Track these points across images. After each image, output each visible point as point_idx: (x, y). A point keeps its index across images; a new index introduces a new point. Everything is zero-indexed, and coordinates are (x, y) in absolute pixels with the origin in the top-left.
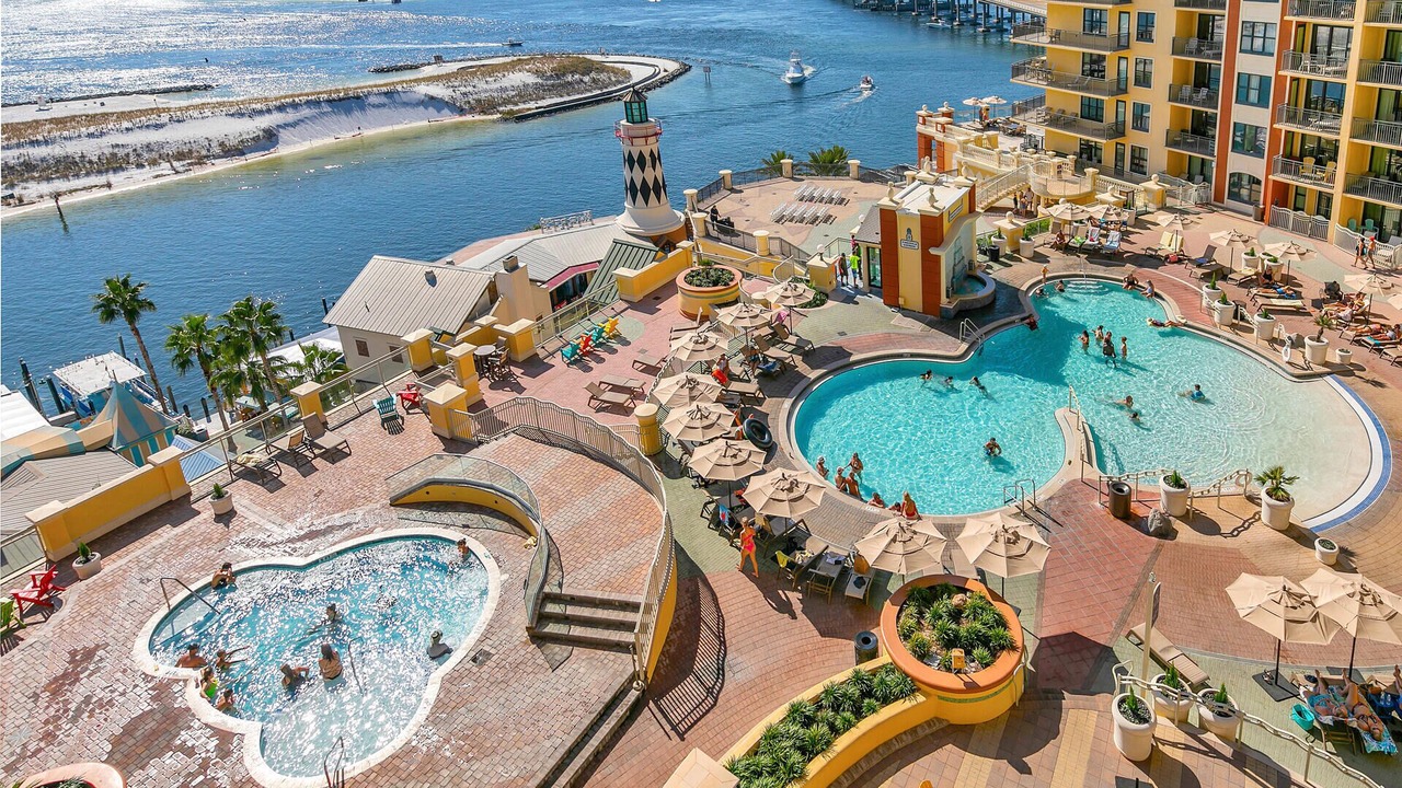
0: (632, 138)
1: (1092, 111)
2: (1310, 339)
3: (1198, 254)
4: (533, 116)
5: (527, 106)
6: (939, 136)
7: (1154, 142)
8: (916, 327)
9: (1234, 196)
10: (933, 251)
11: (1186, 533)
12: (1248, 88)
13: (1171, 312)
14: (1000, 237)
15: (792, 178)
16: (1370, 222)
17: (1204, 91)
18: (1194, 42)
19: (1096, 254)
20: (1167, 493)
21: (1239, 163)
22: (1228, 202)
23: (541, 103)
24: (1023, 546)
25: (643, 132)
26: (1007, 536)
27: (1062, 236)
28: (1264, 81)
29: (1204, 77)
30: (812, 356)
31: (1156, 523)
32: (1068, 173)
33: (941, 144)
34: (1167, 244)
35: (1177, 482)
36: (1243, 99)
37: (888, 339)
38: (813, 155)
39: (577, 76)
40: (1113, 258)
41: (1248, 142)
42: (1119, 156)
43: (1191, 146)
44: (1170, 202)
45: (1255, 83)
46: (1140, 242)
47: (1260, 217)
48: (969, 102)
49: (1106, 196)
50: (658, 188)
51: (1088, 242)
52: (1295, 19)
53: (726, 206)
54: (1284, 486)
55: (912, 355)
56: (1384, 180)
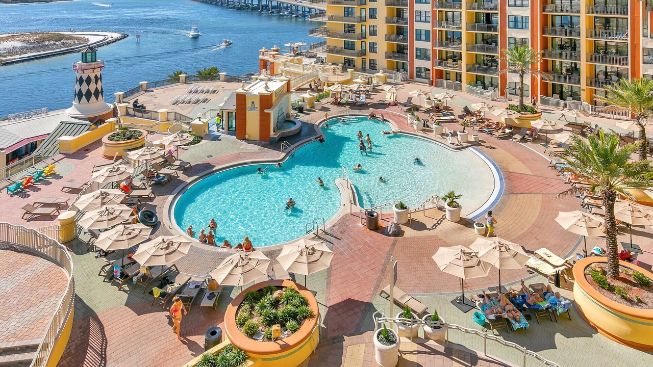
0: (83, 70)
1: (349, 46)
2: (460, 132)
3: (404, 101)
4: (17, 62)
5: (13, 57)
6: (272, 60)
7: (381, 56)
8: (256, 148)
9: (419, 76)
10: (266, 111)
11: (409, 232)
12: (421, 35)
13: (393, 127)
14: (304, 101)
15: (186, 83)
16: (479, 82)
17: (401, 37)
18: (395, 19)
19: (353, 105)
20: (397, 213)
21: (418, 63)
22: (416, 79)
23: (23, 56)
24: (317, 255)
25: (93, 67)
26: (308, 251)
27: (336, 99)
28: (427, 32)
29: (400, 31)
30: (188, 170)
31: (393, 229)
32: (339, 72)
33: (272, 63)
34: (389, 97)
35: (402, 206)
36: (419, 39)
37: (238, 156)
38: (199, 72)
39: (52, 42)
40: (363, 106)
41: (423, 54)
42: (364, 63)
43: (397, 58)
44: (389, 80)
45: (423, 33)
46: (376, 98)
47: (432, 84)
48: (288, 45)
49: (358, 80)
50: (97, 93)
51: (350, 100)
52: (438, 9)
53: (143, 99)
54: (456, 200)
55: (252, 163)
56: (483, 66)
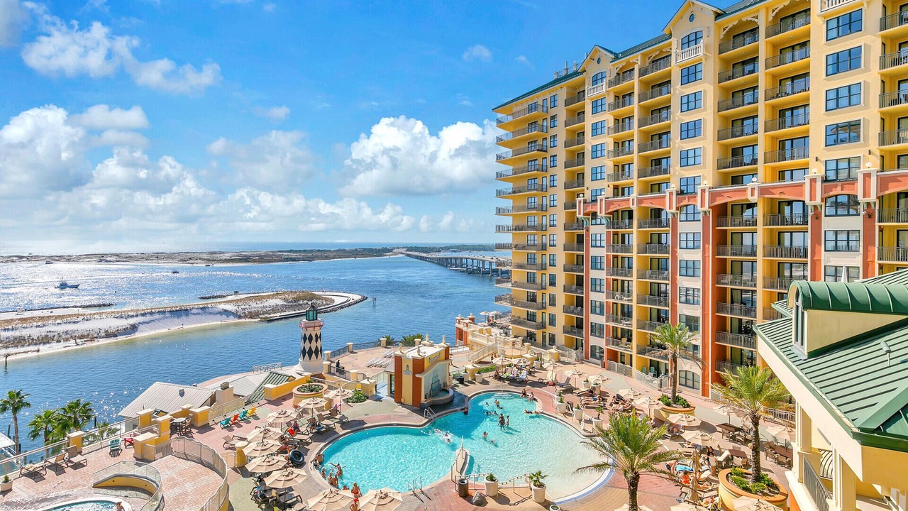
0: (307, 327)
1: (532, 317)
2: (595, 418)
3: (563, 381)
4: (277, 319)
5: (275, 315)
6: (465, 329)
7: (558, 330)
8: (406, 411)
9: (593, 356)
10: (418, 376)
11: (492, 503)
12: (595, 307)
13: (538, 407)
14: (466, 372)
15: (386, 347)
16: (653, 369)
18: (574, 287)
19: (513, 381)
20: (486, 484)
21: (594, 341)
22: (589, 359)
23: (283, 314)
24: (388, 500)
25: (313, 325)
26: (381, 495)
28: (601, 304)
30: (344, 424)
31: (477, 498)
32: (518, 345)
33: (466, 333)
34: (549, 376)
35: (492, 479)
36: (594, 312)
37: (389, 418)
39: (305, 302)
40: (523, 383)
41: (597, 330)
42: (544, 337)
43: (574, 333)
44: (562, 359)
45: (598, 305)
46: (538, 376)
47: (603, 366)
48: (483, 314)
49: (528, 355)
50: (317, 352)
51: (511, 375)
52: (611, 277)
53: (345, 360)
54: (541, 480)
55: (398, 425)
56: (656, 348)
